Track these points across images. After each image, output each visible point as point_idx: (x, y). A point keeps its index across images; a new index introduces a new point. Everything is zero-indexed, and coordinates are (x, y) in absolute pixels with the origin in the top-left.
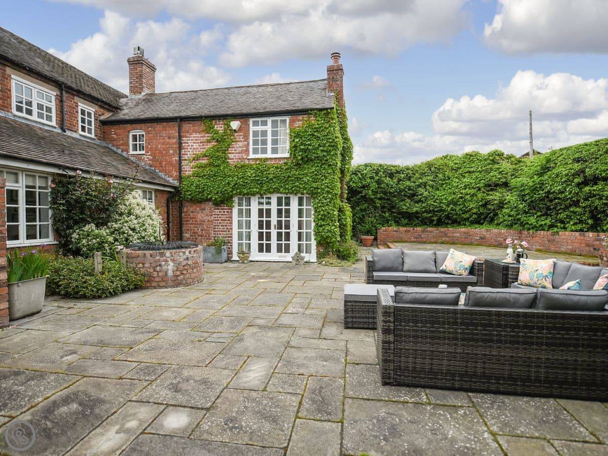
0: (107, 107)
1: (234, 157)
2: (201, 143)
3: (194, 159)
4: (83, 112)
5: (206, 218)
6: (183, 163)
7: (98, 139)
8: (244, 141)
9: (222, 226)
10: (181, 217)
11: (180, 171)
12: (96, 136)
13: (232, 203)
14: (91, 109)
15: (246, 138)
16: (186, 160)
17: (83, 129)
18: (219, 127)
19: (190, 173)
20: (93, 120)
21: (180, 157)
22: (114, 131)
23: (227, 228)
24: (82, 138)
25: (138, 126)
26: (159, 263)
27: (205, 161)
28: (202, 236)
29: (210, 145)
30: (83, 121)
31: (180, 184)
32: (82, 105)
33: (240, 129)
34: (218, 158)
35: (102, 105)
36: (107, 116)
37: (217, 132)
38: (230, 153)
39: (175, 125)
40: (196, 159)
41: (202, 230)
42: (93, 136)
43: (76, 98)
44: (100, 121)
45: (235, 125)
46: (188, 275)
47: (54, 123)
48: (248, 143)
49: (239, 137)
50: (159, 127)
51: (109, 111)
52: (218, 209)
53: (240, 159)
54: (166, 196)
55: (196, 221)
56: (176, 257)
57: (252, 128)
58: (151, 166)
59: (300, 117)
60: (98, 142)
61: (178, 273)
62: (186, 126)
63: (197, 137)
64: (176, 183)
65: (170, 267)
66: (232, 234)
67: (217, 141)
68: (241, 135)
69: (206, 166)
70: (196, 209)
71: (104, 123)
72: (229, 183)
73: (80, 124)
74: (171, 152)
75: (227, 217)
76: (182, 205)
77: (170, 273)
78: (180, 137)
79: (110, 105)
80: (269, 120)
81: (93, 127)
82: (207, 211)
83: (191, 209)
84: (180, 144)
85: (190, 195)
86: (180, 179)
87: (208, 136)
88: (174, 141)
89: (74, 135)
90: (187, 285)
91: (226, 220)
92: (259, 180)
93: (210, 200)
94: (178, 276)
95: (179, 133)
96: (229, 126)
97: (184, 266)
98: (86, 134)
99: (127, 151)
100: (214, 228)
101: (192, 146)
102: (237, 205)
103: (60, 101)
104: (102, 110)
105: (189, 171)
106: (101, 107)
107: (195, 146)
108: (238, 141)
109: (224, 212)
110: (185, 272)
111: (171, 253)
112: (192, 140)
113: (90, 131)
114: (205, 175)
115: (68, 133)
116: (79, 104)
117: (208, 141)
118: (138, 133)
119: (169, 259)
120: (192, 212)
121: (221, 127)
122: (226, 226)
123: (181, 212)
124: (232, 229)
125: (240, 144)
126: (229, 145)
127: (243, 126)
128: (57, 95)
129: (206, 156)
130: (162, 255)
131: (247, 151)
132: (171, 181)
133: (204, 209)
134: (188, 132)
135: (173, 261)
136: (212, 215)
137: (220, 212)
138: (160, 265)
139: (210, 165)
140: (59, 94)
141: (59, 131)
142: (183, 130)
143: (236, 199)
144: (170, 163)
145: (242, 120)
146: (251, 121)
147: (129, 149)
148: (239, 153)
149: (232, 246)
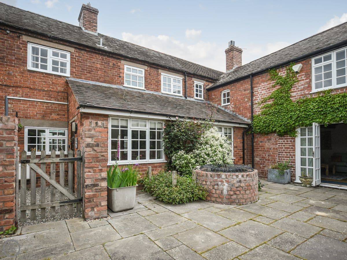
0: (210, 80)
1: (296, 95)
2: (267, 89)
3: (262, 102)
4: (197, 86)
5: (272, 147)
6: (255, 106)
7: (205, 100)
8: (306, 79)
9: (285, 153)
10: (253, 146)
11: (252, 112)
12: (204, 98)
13: (295, 133)
14: (201, 83)
15: (308, 76)
16: (256, 104)
17: (197, 95)
18: (283, 73)
19: (260, 113)
20: (202, 89)
21: (252, 103)
22: (214, 94)
23: (291, 155)
24: (196, 101)
25: (226, 87)
26: (216, 183)
27: (271, 102)
28: (269, 160)
29: (275, 89)
30: (197, 91)
31: (252, 121)
32: (197, 82)
33: (302, 70)
34: (281, 98)
35: (208, 80)
36: (211, 85)
37: (280, 78)
38: (293, 92)
39: (249, 80)
40: (264, 102)
41: (268, 156)
42: (202, 99)
43: (193, 79)
44: (207, 89)
45: (296, 68)
46: (241, 196)
47: (181, 95)
48: (311, 80)
49: (302, 77)
50: (238, 85)
51: (212, 82)
52: (283, 139)
53: (302, 95)
54: (242, 131)
55: (264, 149)
56: (230, 179)
57: (314, 66)
58: (233, 112)
60: (205, 102)
61: (232, 193)
62: (257, 79)
63: (265, 85)
64: (249, 121)
65: (225, 187)
66: (295, 160)
67: (281, 84)
68: (303, 75)
69: (271, 106)
70: (264, 140)
71: (209, 90)
72: (291, 117)
73: (195, 93)
74: (246, 100)
75: (290, 146)
76: (253, 136)
77: (225, 192)
78: (252, 88)
79: (212, 79)
81: (202, 94)
82: (273, 141)
83: (260, 140)
84: (252, 93)
85: (259, 129)
86: (252, 118)
87: (273, 83)
88: (248, 92)
89: (192, 99)
90: (240, 204)
91: (289, 148)
92: (322, 111)
93: (275, 132)
94: (232, 195)
95: (252, 85)
96: (290, 70)
97: (237, 187)
98: (198, 98)
99: (220, 104)
100: (279, 155)
101: (261, 92)
102: (300, 135)
103: (185, 81)
104: (208, 83)
105: (259, 111)
106: (207, 81)
107: (263, 92)
108: (300, 81)
109: (287, 141)
110: (238, 193)
111: (226, 175)
112: (261, 88)
113: (200, 96)
114: (270, 113)
115: (188, 99)
116: (195, 81)
117: (274, 87)
118: (226, 91)
119: (224, 180)
120: (261, 142)
121: (284, 73)
122: (289, 153)
123: (253, 142)
124: (294, 155)
126: (291, 86)
127: (305, 66)
128: (183, 79)
129: (272, 98)
130: (219, 176)
131: (309, 87)
132: (246, 120)
133: (270, 139)
134: (258, 83)
135: (228, 182)
136: (277, 144)
137: (283, 141)
138: (217, 185)
139: (275, 104)
140: (184, 78)
141: (184, 98)
142: (254, 82)
143: (298, 130)
144: (245, 108)
145: (303, 62)
146: (313, 60)
147: (221, 103)
148: (301, 90)
149: (295, 170)
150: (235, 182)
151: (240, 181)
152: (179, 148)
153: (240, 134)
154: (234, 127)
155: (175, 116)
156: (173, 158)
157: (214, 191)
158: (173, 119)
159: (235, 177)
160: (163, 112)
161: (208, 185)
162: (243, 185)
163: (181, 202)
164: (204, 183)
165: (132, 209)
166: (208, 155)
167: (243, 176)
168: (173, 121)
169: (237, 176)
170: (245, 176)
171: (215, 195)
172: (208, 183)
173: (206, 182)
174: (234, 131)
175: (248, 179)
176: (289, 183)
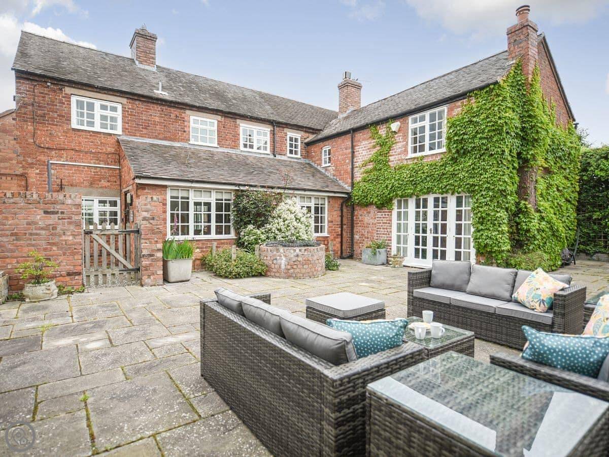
0: (311, 131)
1: (394, 160)
2: (368, 149)
3: (363, 166)
4: (291, 139)
5: (372, 221)
6: (356, 170)
7: (304, 158)
8: (403, 141)
9: (383, 229)
10: (352, 220)
11: (352, 178)
12: (301, 155)
13: (392, 206)
14: (297, 135)
15: (405, 137)
16: (357, 167)
17: (291, 152)
18: (382, 131)
19: (360, 179)
20: (299, 143)
21: (353, 165)
22: (314, 149)
23: (387, 231)
24: (290, 159)
25: (326, 143)
26: (275, 258)
27: (370, 167)
28: (368, 238)
29: (375, 151)
30: (291, 145)
31: (352, 189)
32: (291, 134)
33: (400, 130)
34: (379, 162)
35: (307, 130)
36: (311, 137)
37: (380, 137)
38: (391, 156)
39: (349, 136)
40: (365, 165)
41: (368, 232)
42: (299, 156)
43: (285, 129)
44: (305, 143)
45: (395, 126)
46: (298, 270)
47: (268, 151)
48: (407, 142)
49: (399, 138)
50: (339, 140)
51: (313, 133)
52: (381, 212)
53: (399, 160)
54: (340, 202)
55: (364, 224)
56: (287, 253)
57: (411, 126)
58: (334, 176)
59: (459, 103)
60: (302, 161)
61: (289, 267)
62: (359, 136)
63: (366, 144)
65: (283, 262)
66: (391, 237)
67: (380, 145)
68: (401, 136)
69: (371, 171)
70: (363, 213)
71: (308, 144)
72: (387, 187)
73: (288, 148)
74: (347, 161)
75: (387, 220)
76: (353, 208)
77: (283, 267)
78: (353, 147)
79: (313, 129)
80: (427, 114)
81: (299, 150)
82: (372, 214)
83: (360, 213)
84: (353, 152)
85: (357, 199)
86: (353, 185)
87: (373, 142)
88: (349, 151)
89: (283, 158)
90: (296, 278)
91: (386, 223)
92: (413, 180)
93: (371, 204)
94: (289, 270)
95: (352, 142)
96: (390, 128)
97: (294, 262)
98: (293, 156)
99: (320, 165)
100: (377, 231)
101: (362, 153)
102: (396, 208)
103: (273, 134)
104: (307, 134)
105: (359, 177)
106: (306, 132)
107: (365, 153)
108: (398, 142)
109: (385, 215)
110: (295, 267)
111: (284, 250)
112: (362, 148)
113: (296, 153)
114: (370, 180)
115: (278, 157)
116: (288, 133)
117: (374, 147)
118: (327, 148)
119: (282, 255)
120: (361, 215)
121: (384, 131)
122: (387, 229)
123: (352, 215)
124: (391, 232)
125: (400, 145)
126: (389, 148)
127: (402, 126)
128: (271, 131)
129: (372, 161)
130: (278, 250)
131: (406, 151)
132: (347, 188)
133: (369, 213)
134: (359, 141)
135: (285, 256)
136: (375, 218)
137: (382, 215)
138: (276, 259)
139: (375, 169)
140: (272, 129)
141: (272, 157)
142: (356, 139)
143: (395, 202)
144: (346, 172)
145: (402, 120)
146: (410, 118)
147: (321, 163)
148: (399, 154)
149: (391, 249)
150: (292, 256)
151: (297, 256)
152: (249, 222)
153: (337, 205)
154: (329, 197)
155: (245, 185)
156: (242, 233)
157: (273, 266)
158: (242, 188)
159: (292, 251)
160: (232, 180)
161: (267, 261)
162: (300, 259)
163: (238, 276)
164: (265, 258)
165: (188, 281)
166: (280, 230)
167: (300, 250)
168: (242, 191)
169: (295, 250)
170: (303, 251)
171: (274, 270)
172: (269, 258)
173: (267, 257)
174: (329, 202)
175: (306, 253)
176: (383, 264)
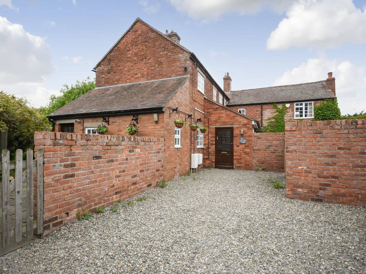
2: (272, 113)
3: (268, 120)
6: (263, 121)
11: (262, 124)
15: (293, 111)
33: (290, 107)
37: (279, 109)
38: (285, 117)
39: (260, 106)
45: (288, 105)
48: (294, 113)
49: (289, 110)
50: (252, 107)
53: (290, 119)
57: (295, 107)
59: (319, 102)
62: (264, 106)
67: (279, 112)
80: (304, 103)
84: (262, 113)
95: (262, 109)
96: (285, 106)
105: (266, 124)
112: (267, 112)
117: (275, 112)
118: (242, 109)
121: (281, 107)
125: (290, 113)
126: (285, 114)
129: (274, 118)
131: (293, 116)
134: (265, 109)
146: (295, 104)
